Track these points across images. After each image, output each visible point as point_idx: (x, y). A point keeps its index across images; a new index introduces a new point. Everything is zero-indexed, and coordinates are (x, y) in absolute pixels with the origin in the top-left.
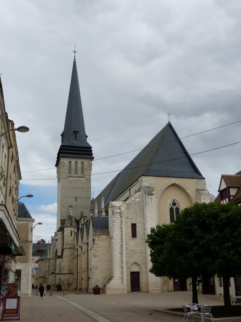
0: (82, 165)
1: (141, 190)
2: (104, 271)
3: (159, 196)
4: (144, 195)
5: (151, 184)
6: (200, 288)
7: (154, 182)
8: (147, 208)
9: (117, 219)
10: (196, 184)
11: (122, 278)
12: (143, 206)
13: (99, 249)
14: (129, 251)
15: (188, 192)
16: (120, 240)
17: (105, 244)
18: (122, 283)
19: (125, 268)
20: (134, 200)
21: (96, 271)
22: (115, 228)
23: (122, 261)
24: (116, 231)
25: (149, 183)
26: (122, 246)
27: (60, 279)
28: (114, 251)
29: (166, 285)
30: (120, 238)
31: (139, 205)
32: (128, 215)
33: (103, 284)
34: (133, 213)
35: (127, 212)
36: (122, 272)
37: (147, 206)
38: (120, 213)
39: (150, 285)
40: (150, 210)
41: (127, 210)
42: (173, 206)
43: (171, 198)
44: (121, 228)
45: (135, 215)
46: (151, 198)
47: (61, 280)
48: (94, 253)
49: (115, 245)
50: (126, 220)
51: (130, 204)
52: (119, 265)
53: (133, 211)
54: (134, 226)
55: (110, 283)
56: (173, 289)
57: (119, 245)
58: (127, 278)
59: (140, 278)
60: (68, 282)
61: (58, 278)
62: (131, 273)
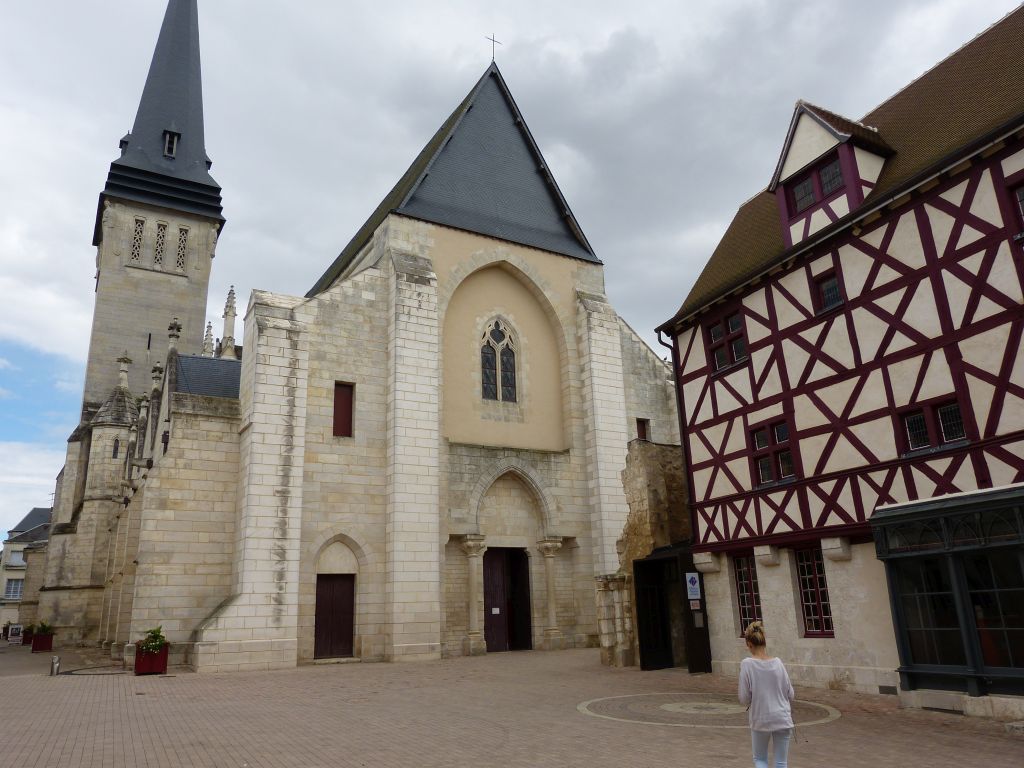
0: (183, 238)
1: (383, 263)
2: (200, 570)
3: (449, 295)
4: (393, 279)
5: (422, 248)
6: (617, 643)
7: (431, 243)
8: (402, 326)
9: (274, 351)
10: (575, 276)
11: (279, 601)
12: (388, 320)
13: (185, 474)
14: (317, 488)
15: (546, 300)
16: (280, 439)
17: (213, 456)
18: (278, 620)
19: (293, 554)
20: (354, 295)
21: (160, 569)
22: (262, 389)
23: (283, 525)
24: (269, 399)
25: (413, 243)
26: (287, 463)
27: (56, 607)
28: (253, 481)
29: (459, 628)
30: (282, 430)
31: (370, 318)
32: (326, 348)
33: (192, 627)
34: (344, 342)
35: (318, 334)
36: (281, 575)
37: (403, 318)
38: (292, 333)
39: (397, 629)
40: (412, 336)
41: (322, 326)
42: (492, 341)
43: (491, 311)
44: (292, 390)
45: (351, 350)
46: (419, 294)
47: (61, 610)
48: (159, 488)
49: (257, 458)
50: (316, 364)
51: (334, 306)
52: (270, 544)
53: (345, 334)
54: (344, 393)
55: (221, 621)
56: (484, 645)
57: (276, 461)
58: (299, 598)
59: (358, 599)
60: (85, 617)
61: (51, 604)
62: (321, 578)
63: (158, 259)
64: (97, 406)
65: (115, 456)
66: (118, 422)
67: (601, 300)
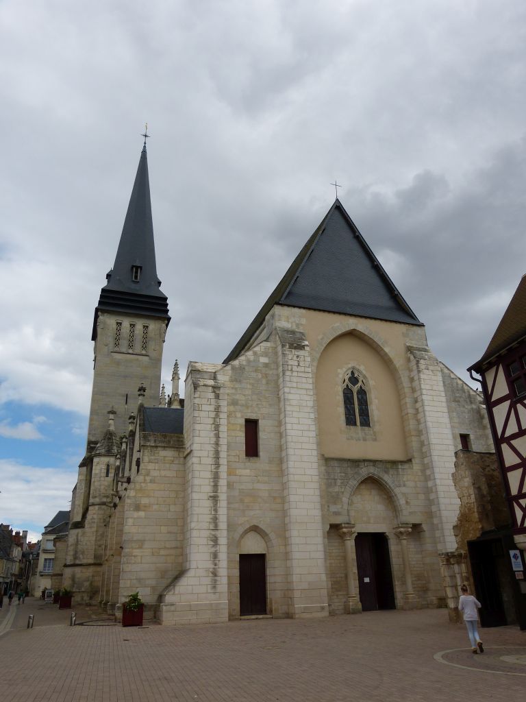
0: (145, 331)
1: (272, 338)
2: (162, 552)
3: (318, 356)
4: (280, 348)
5: (298, 325)
7: (304, 321)
8: (287, 378)
9: (204, 401)
10: (405, 335)
11: (215, 574)
12: (278, 375)
13: (151, 486)
14: (236, 493)
15: (386, 353)
16: (211, 461)
17: (168, 473)
18: (214, 587)
19: (223, 541)
20: (254, 360)
21: (136, 552)
22: (197, 427)
23: (215, 520)
24: (202, 434)
25: (292, 323)
26: (216, 477)
27: (73, 578)
28: (194, 490)
29: (339, 593)
30: (212, 454)
31: (266, 374)
32: (237, 397)
33: (158, 592)
34: (249, 392)
35: (233, 388)
36: (215, 555)
37: (288, 373)
38: (215, 388)
39: (297, 594)
40: (295, 385)
41: (235, 383)
42: (350, 385)
43: (347, 364)
44: (217, 427)
45: (255, 397)
46: (298, 356)
47: (77, 580)
48: (135, 497)
49: (197, 474)
50: (232, 408)
51: (242, 368)
52: (207, 533)
53: (250, 387)
54: (252, 426)
55: (177, 588)
56: (360, 606)
57: (209, 475)
58: (228, 571)
59: (269, 572)
60: (91, 584)
61: (70, 576)
62: (243, 557)
63: (130, 346)
64: (96, 443)
65: (107, 476)
66: (109, 453)
67: (426, 350)
